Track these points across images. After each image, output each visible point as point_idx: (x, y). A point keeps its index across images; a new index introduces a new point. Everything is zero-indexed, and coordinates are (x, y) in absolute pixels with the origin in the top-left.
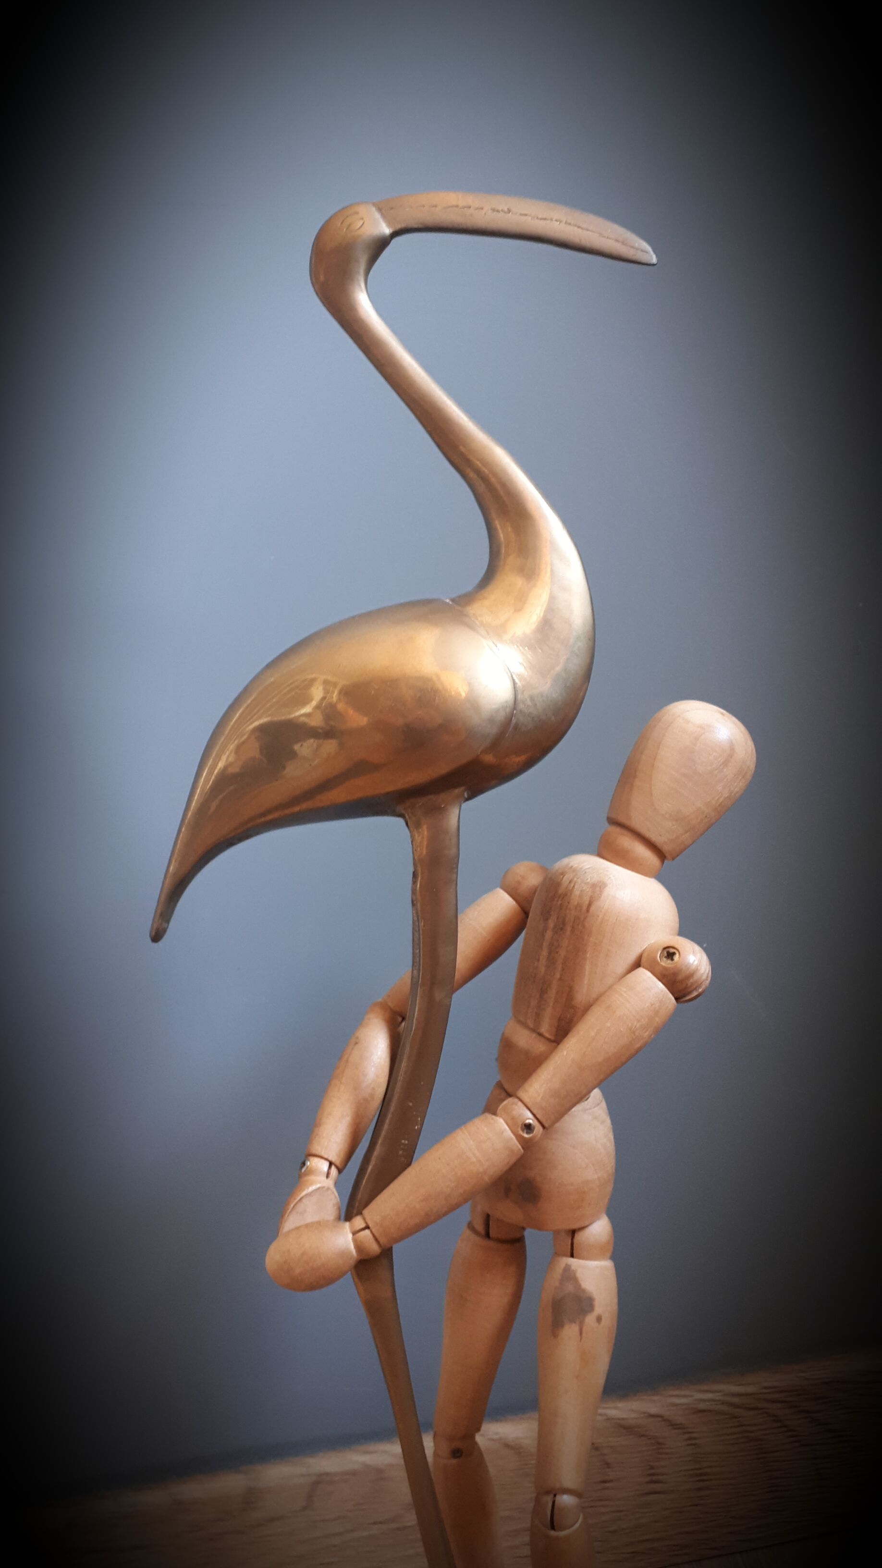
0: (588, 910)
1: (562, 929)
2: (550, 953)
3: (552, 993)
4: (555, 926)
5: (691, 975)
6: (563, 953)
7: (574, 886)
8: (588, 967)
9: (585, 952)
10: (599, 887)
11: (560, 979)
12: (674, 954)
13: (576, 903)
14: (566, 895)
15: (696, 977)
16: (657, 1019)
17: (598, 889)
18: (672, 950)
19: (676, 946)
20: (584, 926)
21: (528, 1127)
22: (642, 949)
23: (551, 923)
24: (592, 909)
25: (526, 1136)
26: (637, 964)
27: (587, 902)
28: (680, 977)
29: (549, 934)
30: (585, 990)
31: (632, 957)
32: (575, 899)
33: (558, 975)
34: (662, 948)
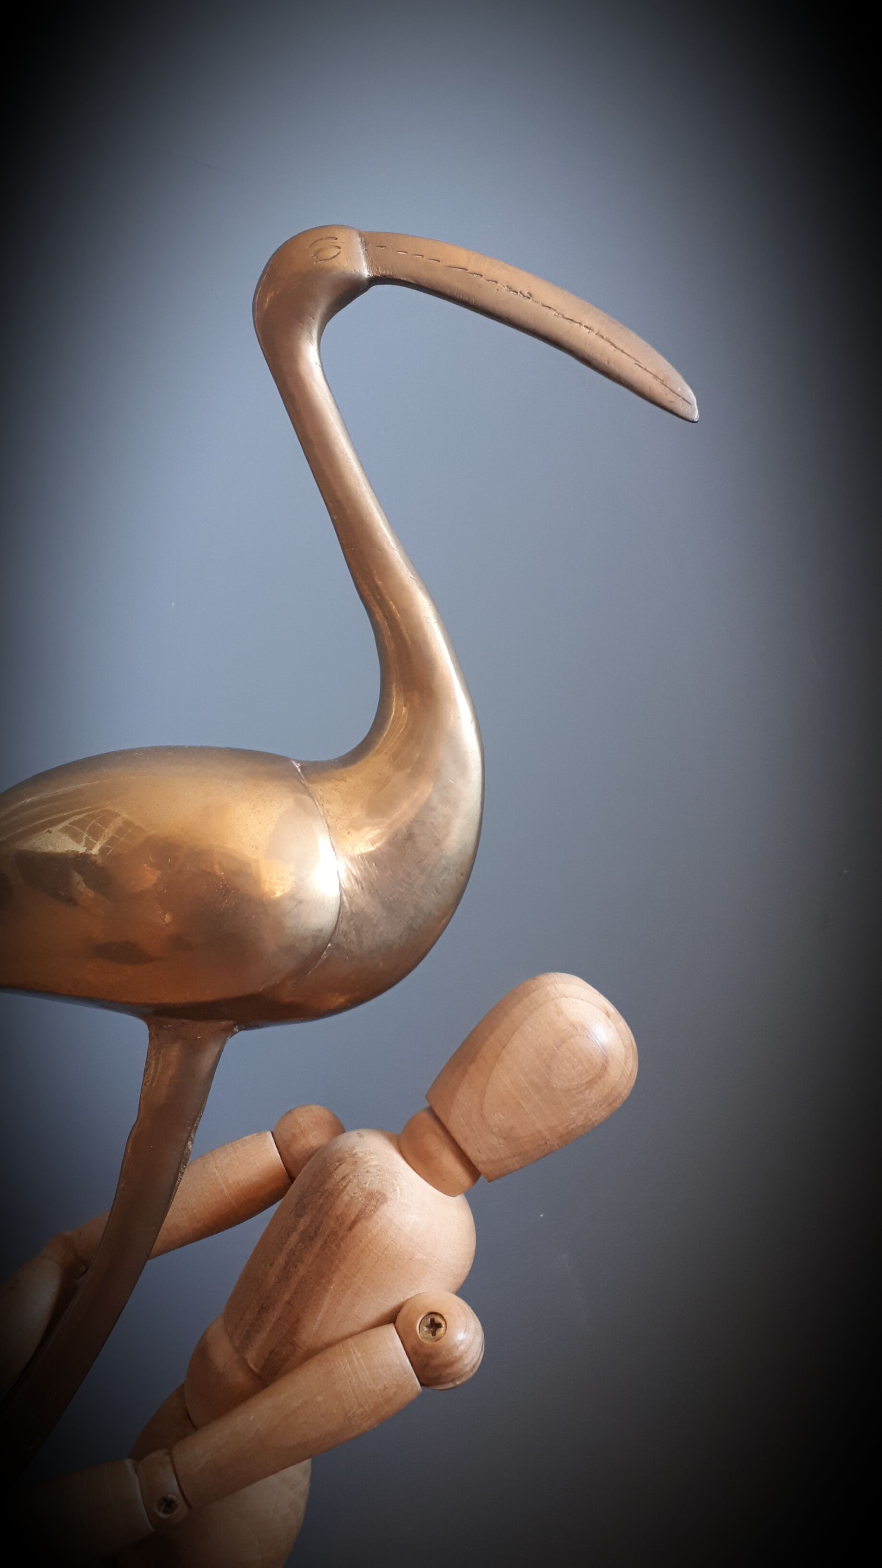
0: (350, 1229)
1: (311, 1239)
2: (287, 1263)
3: (273, 1317)
4: (305, 1231)
5: (450, 1364)
6: (302, 1270)
7: (345, 1187)
8: (327, 1300)
9: (330, 1282)
10: (376, 1199)
11: (288, 1303)
12: (439, 1326)
13: (339, 1212)
14: (333, 1195)
15: (456, 1368)
16: (387, 1408)
17: (373, 1202)
18: (438, 1319)
19: (445, 1316)
20: (338, 1246)
21: (169, 1505)
22: (406, 1298)
23: (302, 1224)
24: (358, 1227)
25: (162, 1515)
26: (392, 1318)
27: (353, 1217)
28: (435, 1362)
29: (294, 1238)
30: (315, 1328)
31: (387, 1305)
32: (339, 1208)
33: (287, 1297)
34: (426, 1312)
